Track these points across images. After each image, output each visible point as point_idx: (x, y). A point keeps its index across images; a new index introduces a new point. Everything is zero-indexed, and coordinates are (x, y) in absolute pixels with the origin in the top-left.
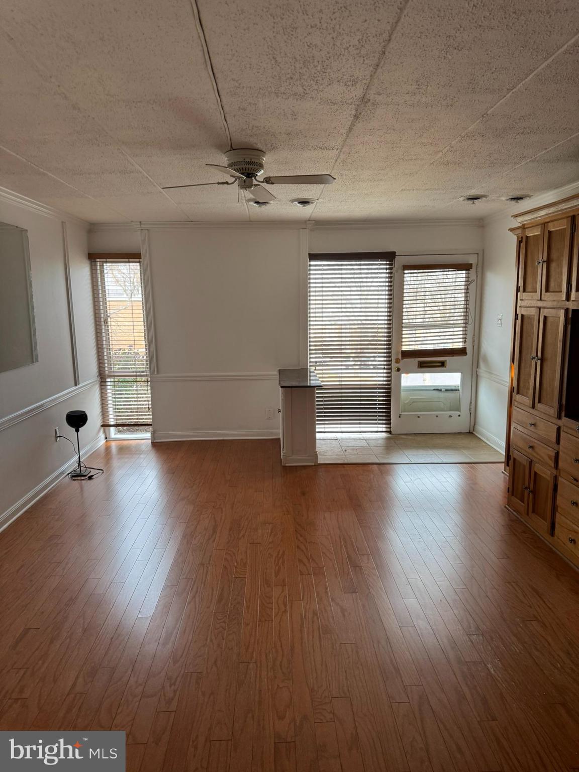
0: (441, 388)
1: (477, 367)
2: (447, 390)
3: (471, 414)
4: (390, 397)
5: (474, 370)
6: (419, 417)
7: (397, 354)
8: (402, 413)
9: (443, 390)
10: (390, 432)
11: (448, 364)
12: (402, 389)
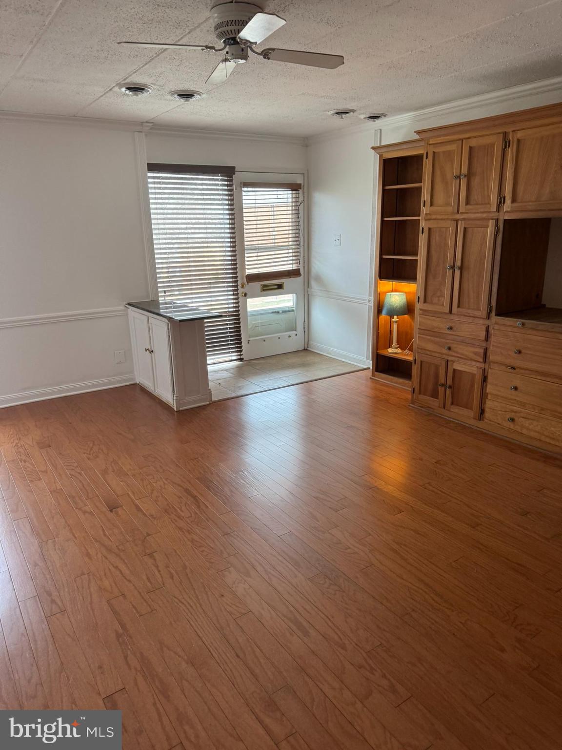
0: (279, 310)
1: (308, 287)
2: (284, 312)
3: (305, 331)
4: (239, 323)
5: (306, 291)
6: (264, 341)
7: (243, 279)
8: (251, 339)
9: (281, 312)
10: (241, 360)
11: (285, 286)
12: (248, 314)
